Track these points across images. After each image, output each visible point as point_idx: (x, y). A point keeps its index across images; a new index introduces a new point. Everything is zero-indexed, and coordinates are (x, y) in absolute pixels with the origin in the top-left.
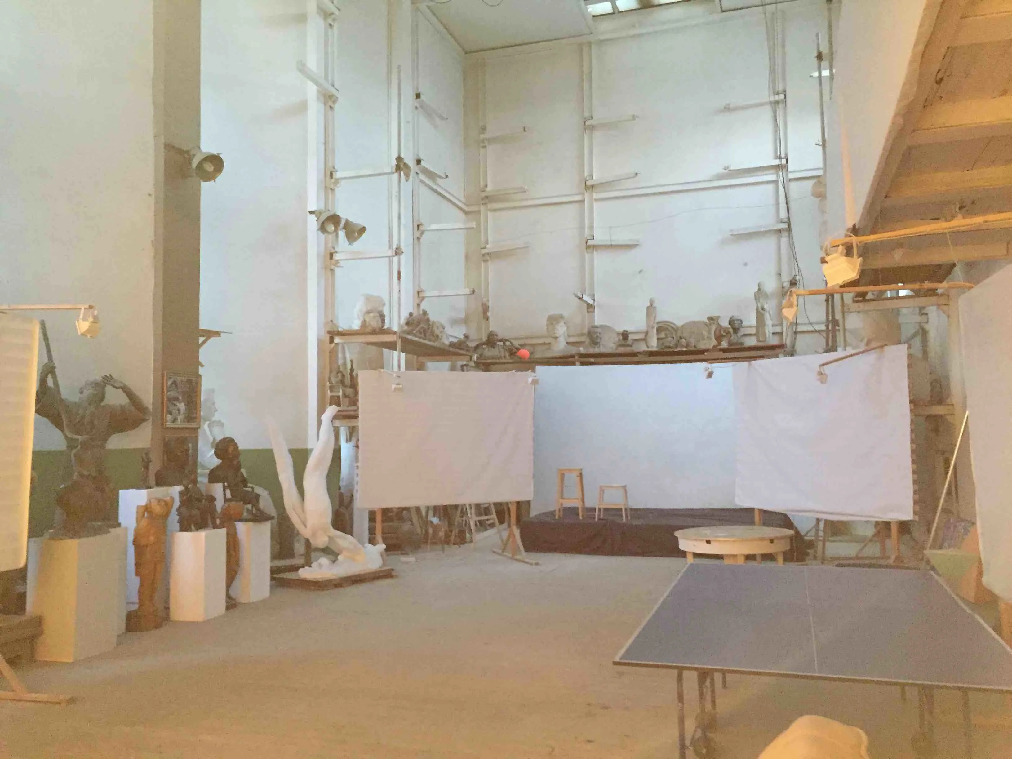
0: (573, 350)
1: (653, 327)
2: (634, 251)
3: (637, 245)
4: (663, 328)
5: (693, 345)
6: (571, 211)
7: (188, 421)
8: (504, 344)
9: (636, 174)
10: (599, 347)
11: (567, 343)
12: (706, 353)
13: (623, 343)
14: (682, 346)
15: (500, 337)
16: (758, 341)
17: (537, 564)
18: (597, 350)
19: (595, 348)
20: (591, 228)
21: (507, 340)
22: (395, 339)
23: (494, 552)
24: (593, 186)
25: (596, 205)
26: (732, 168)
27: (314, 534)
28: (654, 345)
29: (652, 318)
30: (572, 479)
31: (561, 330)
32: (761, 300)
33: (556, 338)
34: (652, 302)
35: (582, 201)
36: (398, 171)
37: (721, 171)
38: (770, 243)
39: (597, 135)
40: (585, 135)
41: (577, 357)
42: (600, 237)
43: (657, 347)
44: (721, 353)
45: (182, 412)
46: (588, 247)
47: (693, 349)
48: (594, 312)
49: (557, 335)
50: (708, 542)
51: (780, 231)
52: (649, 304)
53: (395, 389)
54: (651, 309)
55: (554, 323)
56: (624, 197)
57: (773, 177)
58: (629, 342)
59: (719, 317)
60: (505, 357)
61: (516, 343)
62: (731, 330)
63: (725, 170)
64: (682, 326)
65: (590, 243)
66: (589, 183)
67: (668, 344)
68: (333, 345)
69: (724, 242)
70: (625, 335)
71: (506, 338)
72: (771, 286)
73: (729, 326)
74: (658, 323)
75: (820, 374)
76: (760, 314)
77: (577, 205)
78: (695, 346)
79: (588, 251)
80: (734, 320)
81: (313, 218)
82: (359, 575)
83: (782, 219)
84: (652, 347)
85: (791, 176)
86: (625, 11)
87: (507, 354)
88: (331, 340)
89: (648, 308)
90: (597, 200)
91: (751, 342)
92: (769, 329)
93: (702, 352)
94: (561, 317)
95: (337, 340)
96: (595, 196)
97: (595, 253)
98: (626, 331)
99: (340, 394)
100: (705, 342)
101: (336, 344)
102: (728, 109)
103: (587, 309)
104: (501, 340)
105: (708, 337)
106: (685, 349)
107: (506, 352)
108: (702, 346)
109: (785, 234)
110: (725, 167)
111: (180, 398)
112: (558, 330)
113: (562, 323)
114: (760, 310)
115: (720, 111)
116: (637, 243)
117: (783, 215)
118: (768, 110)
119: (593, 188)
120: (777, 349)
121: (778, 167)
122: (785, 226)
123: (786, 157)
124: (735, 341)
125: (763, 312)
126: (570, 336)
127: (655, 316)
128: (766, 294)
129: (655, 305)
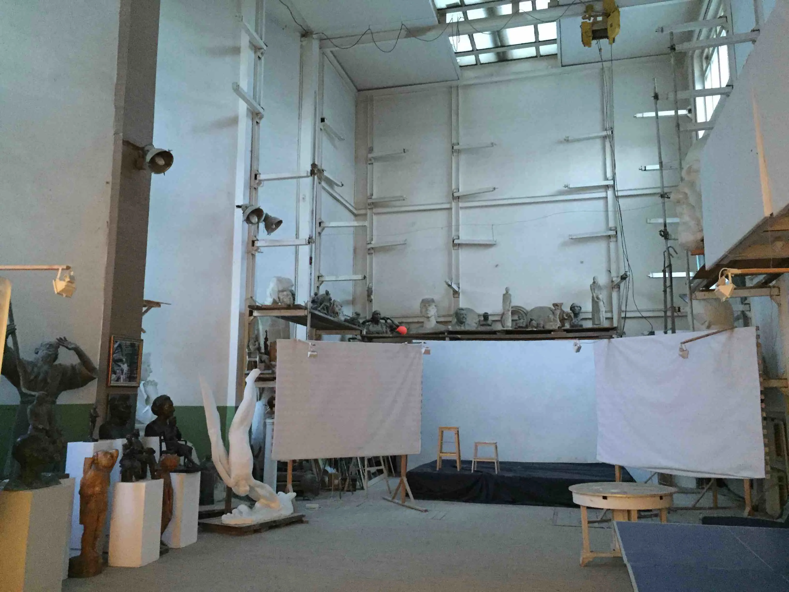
0: (442, 328)
1: (509, 311)
2: (492, 250)
3: (494, 244)
4: (516, 311)
5: (542, 326)
6: (442, 216)
7: (130, 381)
8: (386, 321)
9: (494, 188)
10: (465, 326)
11: (437, 322)
12: (552, 333)
13: (485, 323)
14: (533, 327)
15: (382, 316)
16: (594, 324)
17: (426, 511)
18: (462, 328)
19: (461, 326)
20: (457, 230)
21: (388, 319)
22: (306, 314)
23: (384, 499)
24: (459, 197)
25: (461, 212)
26: (571, 186)
27: (237, 484)
28: (509, 325)
29: (508, 303)
30: (449, 435)
31: (432, 311)
32: (596, 292)
33: (428, 318)
34: (507, 290)
35: (450, 209)
36: (313, 176)
37: (561, 187)
38: (603, 245)
39: (463, 157)
40: (453, 157)
41: (446, 334)
42: (464, 238)
43: (511, 327)
44: (565, 333)
45: (125, 371)
46: (454, 245)
47: (542, 329)
48: (459, 297)
49: (429, 316)
50: (605, 498)
51: (609, 236)
52: (505, 292)
53: (311, 356)
54: (506, 297)
55: (427, 305)
56: (484, 206)
57: (603, 195)
58: (489, 322)
59: (562, 304)
60: (386, 332)
61: (396, 322)
62: (572, 315)
63: (565, 187)
64: (532, 310)
65: (456, 242)
66: (456, 195)
67: (521, 325)
68: (252, 318)
69: (565, 244)
70: (486, 316)
71: (388, 317)
72: (603, 280)
73: (571, 312)
74: (512, 307)
75: (682, 350)
76: (595, 302)
77: (445, 212)
78: (543, 327)
79: (455, 248)
80: (574, 307)
81: (240, 211)
82: (275, 522)
83: (611, 228)
84: (508, 327)
85: (618, 194)
86: (486, 63)
87: (388, 330)
88: (251, 314)
89: (504, 295)
90: (461, 208)
91: (588, 325)
92: (603, 315)
93: (549, 332)
94: (433, 301)
95: (255, 313)
96: (461, 205)
97: (460, 250)
98: (487, 313)
99: (257, 359)
100: (551, 323)
101: (255, 317)
102: (567, 141)
103: (453, 294)
104: (383, 319)
105: (554, 320)
106: (535, 329)
107: (388, 328)
108: (548, 327)
109: (613, 239)
110: (565, 185)
111: (124, 360)
112: (430, 311)
113: (433, 306)
114: (596, 299)
115: (560, 142)
116: (494, 243)
117: (612, 224)
118: (599, 142)
119: (459, 198)
120: (610, 331)
121: (607, 187)
122: (612, 233)
123: (614, 179)
124: (575, 323)
125: (597, 300)
126: (439, 317)
127: (510, 302)
128: (599, 286)
129: (510, 292)
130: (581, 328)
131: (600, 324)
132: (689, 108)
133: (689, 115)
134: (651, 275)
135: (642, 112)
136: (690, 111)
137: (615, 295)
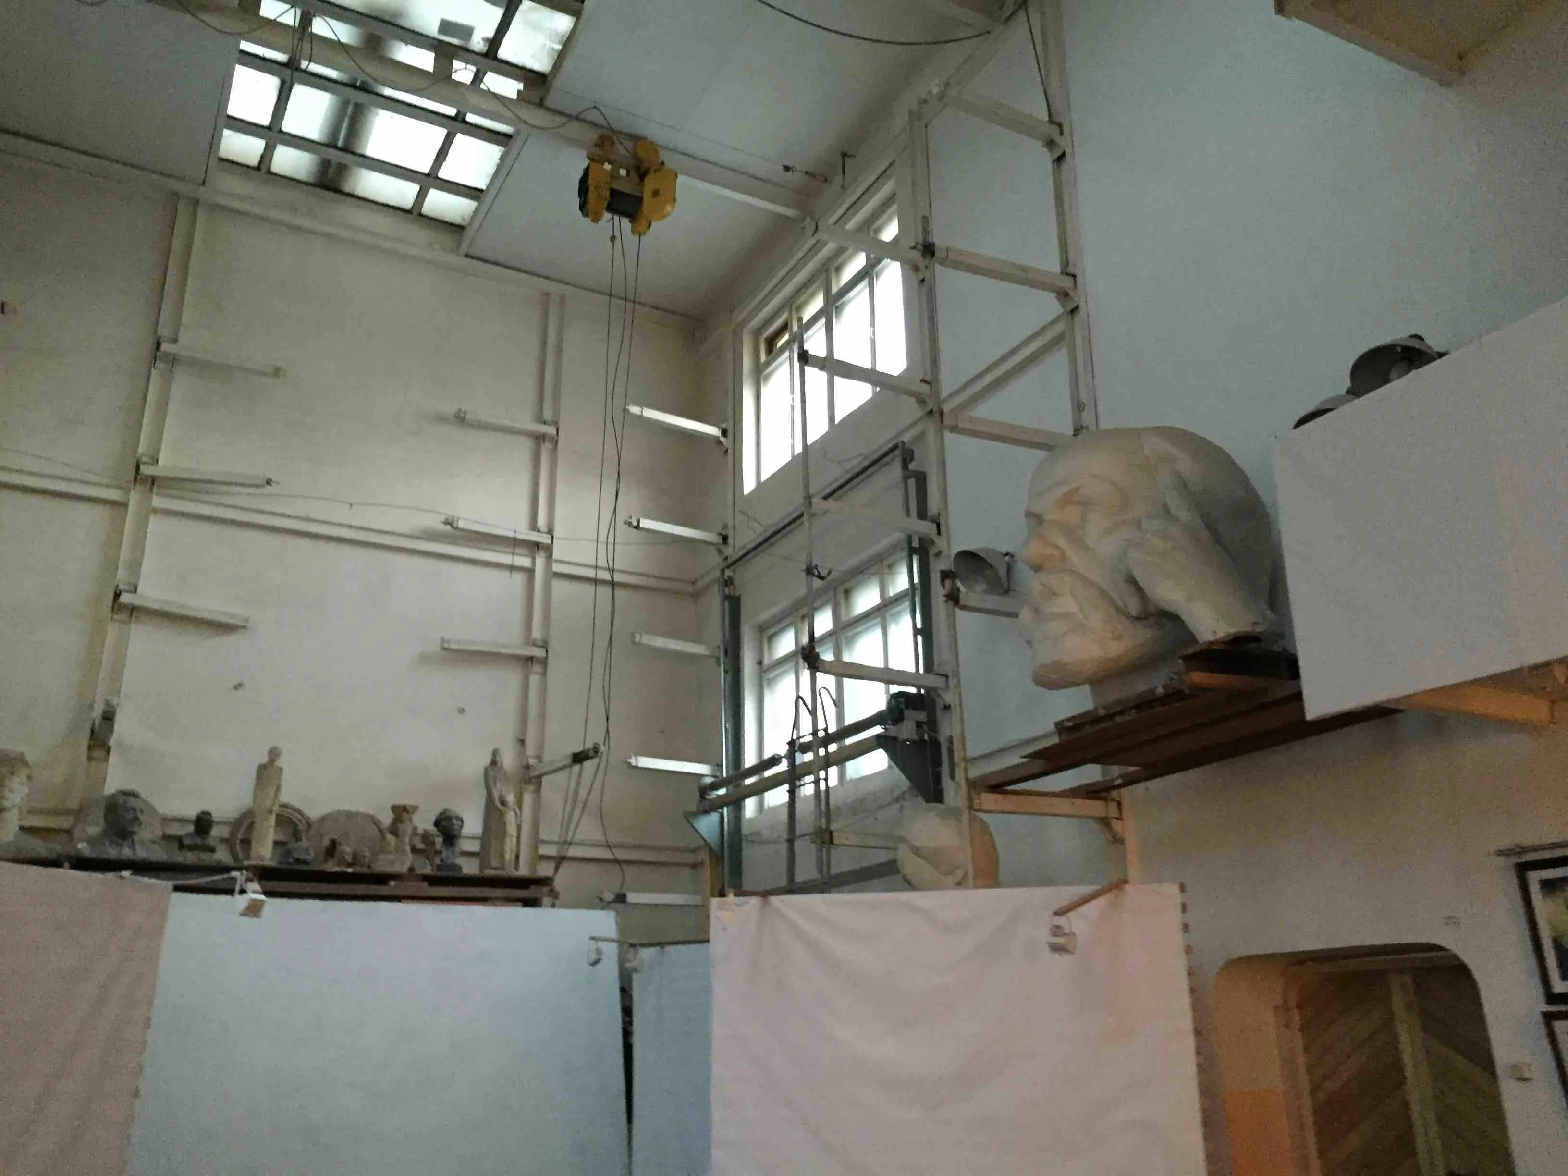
1: (271, 812)
2: (233, 640)
3: (244, 627)
4: (287, 819)
5: (366, 861)
6: (90, 518)
9: (269, 482)
10: (133, 847)
12: (392, 883)
13: (199, 841)
14: (342, 862)
16: (484, 864)
18: (127, 853)
19: (122, 845)
20: (135, 565)
24: (153, 481)
25: (153, 521)
26: (461, 524)
29: (272, 791)
32: (498, 785)
33: (3, 811)
34: (274, 754)
35: (121, 505)
37: (435, 522)
38: (512, 677)
39: (184, 379)
40: (153, 371)
42: (152, 592)
43: (273, 859)
44: (425, 885)
46: (118, 606)
47: (364, 870)
48: (107, 760)
51: (530, 659)
52: (265, 759)
54: (267, 772)
55: (5, 771)
56: (223, 521)
57: (525, 562)
58: (210, 841)
59: (415, 808)
62: (439, 840)
63: (447, 524)
64: (323, 819)
65: (125, 598)
66: (146, 470)
67: (303, 856)
69: (425, 659)
70: (203, 824)
73: (436, 830)
75: (1057, 930)
76: (493, 809)
77: (101, 513)
78: (369, 867)
79: (116, 617)
80: (449, 818)
83: (535, 640)
84: (262, 858)
85: (557, 568)
89: (262, 769)
90: (155, 511)
93: (382, 879)
96: (157, 501)
97: (133, 625)
98: (209, 814)
100: (391, 857)
102: (461, 419)
103: (90, 748)
105: (396, 847)
106: (350, 870)
108: (382, 866)
109: (537, 668)
110: (447, 519)
112: (11, 790)
116: (244, 624)
117: (537, 633)
119: (153, 483)
120: (532, 887)
121: (535, 547)
122: (538, 653)
123: (550, 532)
124: (449, 862)
125: (501, 808)
126: (31, 812)
127: (278, 788)
128: (505, 774)
129: (281, 762)
130: (456, 874)
131: (502, 868)
132: (724, 426)
133: (722, 439)
134: (633, 761)
135: (642, 404)
136: (724, 433)
137: (528, 799)
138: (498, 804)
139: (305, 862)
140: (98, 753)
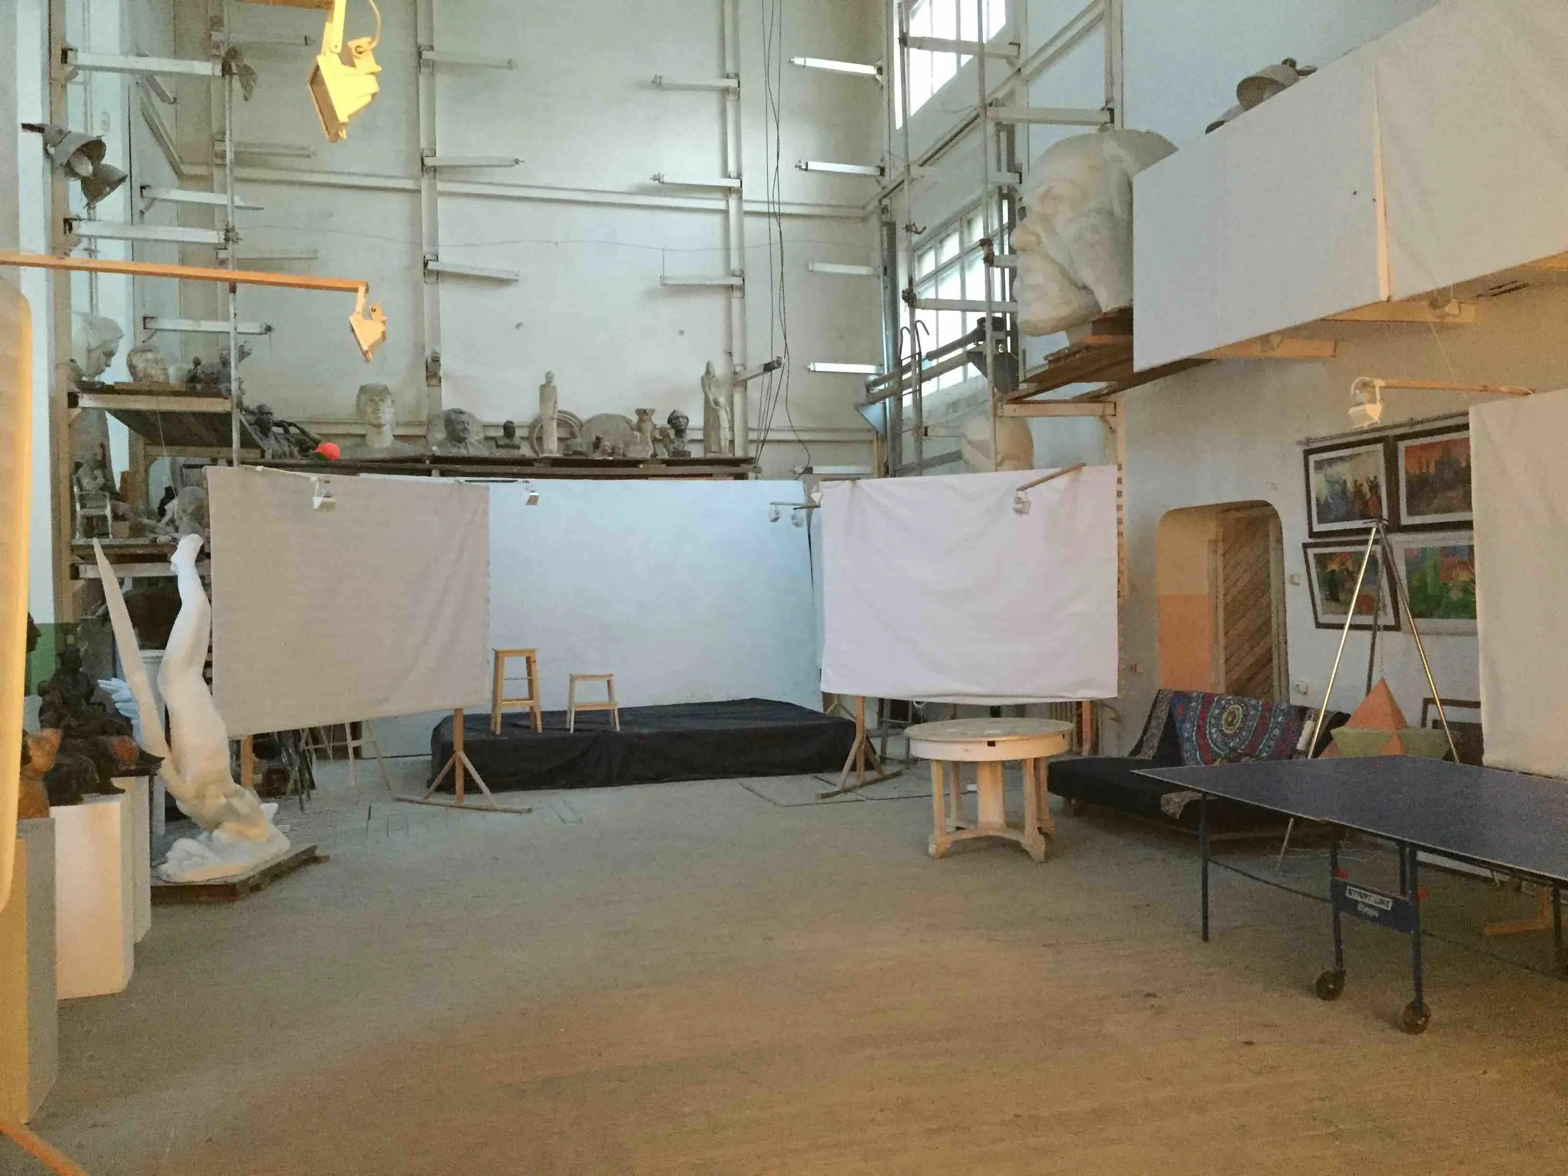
1: (552, 419)
2: (507, 292)
3: (517, 281)
5: (621, 451)
6: (398, 205)
8: (286, 431)
9: (517, 161)
10: (466, 448)
11: (394, 436)
12: (641, 466)
13: (508, 441)
14: (604, 452)
15: (277, 417)
16: (707, 450)
18: (463, 452)
19: (459, 447)
20: (434, 242)
21: (291, 424)
24: (435, 169)
25: (441, 201)
26: (666, 179)
28: (553, 448)
29: (552, 403)
31: (387, 414)
32: (713, 390)
33: (379, 426)
34: (549, 377)
35: (416, 192)
37: (648, 181)
38: (717, 303)
39: (442, 80)
40: (420, 75)
41: (428, 462)
42: (447, 261)
44: (664, 466)
46: (427, 272)
47: (621, 458)
48: (441, 385)
49: (383, 422)
50: (991, 744)
51: (731, 287)
53: (323, 506)
54: (547, 390)
55: (377, 399)
56: (490, 197)
57: (721, 205)
59: (653, 411)
61: (313, 431)
62: (672, 433)
63: (655, 180)
64: (590, 421)
65: (431, 266)
66: (429, 162)
67: (579, 449)
68: (76, 411)
69: (651, 295)
70: (509, 429)
71: (289, 421)
73: (669, 426)
75: (1018, 500)
76: (710, 409)
77: (406, 198)
79: (427, 281)
80: (678, 418)
81: (36, 139)
83: (734, 270)
84: (551, 452)
85: (747, 207)
87: (296, 450)
88: (73, 400)
89: (543, 388)
90: (442, 194)
93: (635, 463)
94: (387, 391)
95: (86, 401)
96: (440, 186)
97: (440, 284)
98: (512, 423)
100: (638, 447)
101: (84, 409)
102: (658, 84)
103: (427, 379)
104: (279, 424)
105: (641, 441)
106: (611, 458)
107: (292, 447)
108: (634, 453)
109: (737, 294)
110: (655, 176)
113: (388, 402)
115: (642, 86)
116: (515, 278)
117: (735, 265)
118: (713, 99)
119: (435, 171)
120: (742, 465)
121: (728, 191)
122: (737, 281)
123: (739, 176)
124: (680, 449)
125: (716, 407)
126: (398, 424)
127: (556, 402)
128: (717, 381)
129: (555, 382)
130: (687, 458)
131: (720, 452)
132: (879, 63)
133: (878, 77)
134: (812, 367)
135: (804, 55)
136: (880, 70)
137: (738, 398)
138: (713, 404)
139: (581, 453)
140: (434, 382)
